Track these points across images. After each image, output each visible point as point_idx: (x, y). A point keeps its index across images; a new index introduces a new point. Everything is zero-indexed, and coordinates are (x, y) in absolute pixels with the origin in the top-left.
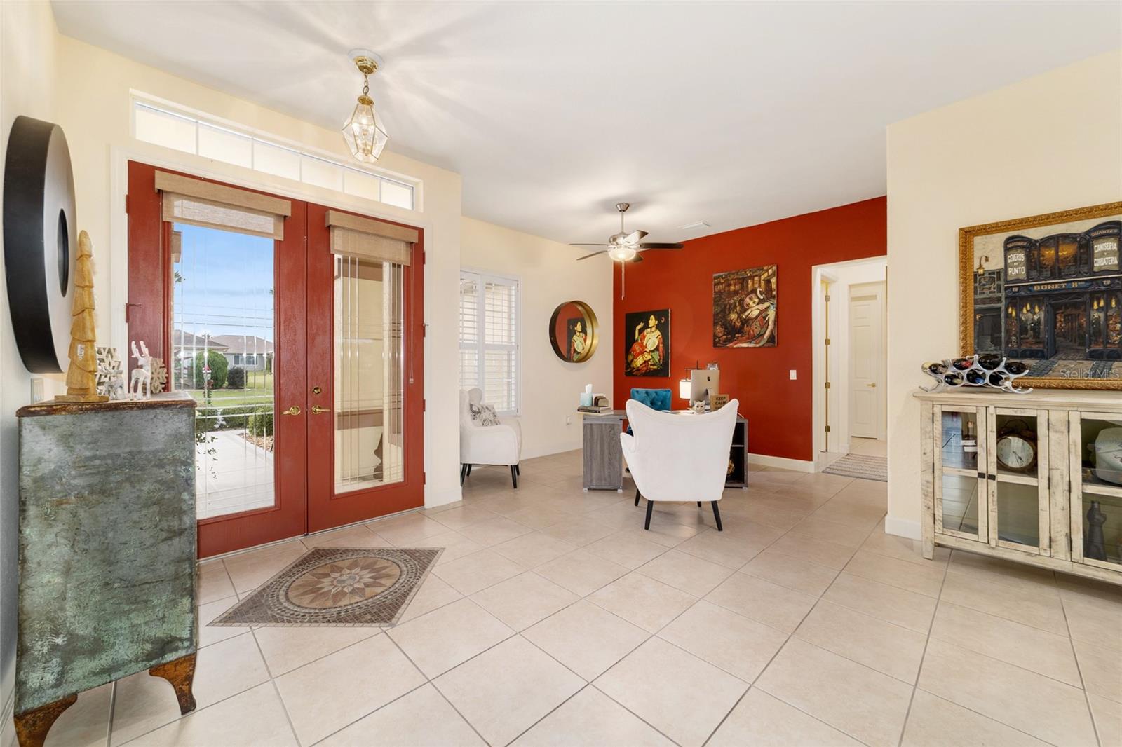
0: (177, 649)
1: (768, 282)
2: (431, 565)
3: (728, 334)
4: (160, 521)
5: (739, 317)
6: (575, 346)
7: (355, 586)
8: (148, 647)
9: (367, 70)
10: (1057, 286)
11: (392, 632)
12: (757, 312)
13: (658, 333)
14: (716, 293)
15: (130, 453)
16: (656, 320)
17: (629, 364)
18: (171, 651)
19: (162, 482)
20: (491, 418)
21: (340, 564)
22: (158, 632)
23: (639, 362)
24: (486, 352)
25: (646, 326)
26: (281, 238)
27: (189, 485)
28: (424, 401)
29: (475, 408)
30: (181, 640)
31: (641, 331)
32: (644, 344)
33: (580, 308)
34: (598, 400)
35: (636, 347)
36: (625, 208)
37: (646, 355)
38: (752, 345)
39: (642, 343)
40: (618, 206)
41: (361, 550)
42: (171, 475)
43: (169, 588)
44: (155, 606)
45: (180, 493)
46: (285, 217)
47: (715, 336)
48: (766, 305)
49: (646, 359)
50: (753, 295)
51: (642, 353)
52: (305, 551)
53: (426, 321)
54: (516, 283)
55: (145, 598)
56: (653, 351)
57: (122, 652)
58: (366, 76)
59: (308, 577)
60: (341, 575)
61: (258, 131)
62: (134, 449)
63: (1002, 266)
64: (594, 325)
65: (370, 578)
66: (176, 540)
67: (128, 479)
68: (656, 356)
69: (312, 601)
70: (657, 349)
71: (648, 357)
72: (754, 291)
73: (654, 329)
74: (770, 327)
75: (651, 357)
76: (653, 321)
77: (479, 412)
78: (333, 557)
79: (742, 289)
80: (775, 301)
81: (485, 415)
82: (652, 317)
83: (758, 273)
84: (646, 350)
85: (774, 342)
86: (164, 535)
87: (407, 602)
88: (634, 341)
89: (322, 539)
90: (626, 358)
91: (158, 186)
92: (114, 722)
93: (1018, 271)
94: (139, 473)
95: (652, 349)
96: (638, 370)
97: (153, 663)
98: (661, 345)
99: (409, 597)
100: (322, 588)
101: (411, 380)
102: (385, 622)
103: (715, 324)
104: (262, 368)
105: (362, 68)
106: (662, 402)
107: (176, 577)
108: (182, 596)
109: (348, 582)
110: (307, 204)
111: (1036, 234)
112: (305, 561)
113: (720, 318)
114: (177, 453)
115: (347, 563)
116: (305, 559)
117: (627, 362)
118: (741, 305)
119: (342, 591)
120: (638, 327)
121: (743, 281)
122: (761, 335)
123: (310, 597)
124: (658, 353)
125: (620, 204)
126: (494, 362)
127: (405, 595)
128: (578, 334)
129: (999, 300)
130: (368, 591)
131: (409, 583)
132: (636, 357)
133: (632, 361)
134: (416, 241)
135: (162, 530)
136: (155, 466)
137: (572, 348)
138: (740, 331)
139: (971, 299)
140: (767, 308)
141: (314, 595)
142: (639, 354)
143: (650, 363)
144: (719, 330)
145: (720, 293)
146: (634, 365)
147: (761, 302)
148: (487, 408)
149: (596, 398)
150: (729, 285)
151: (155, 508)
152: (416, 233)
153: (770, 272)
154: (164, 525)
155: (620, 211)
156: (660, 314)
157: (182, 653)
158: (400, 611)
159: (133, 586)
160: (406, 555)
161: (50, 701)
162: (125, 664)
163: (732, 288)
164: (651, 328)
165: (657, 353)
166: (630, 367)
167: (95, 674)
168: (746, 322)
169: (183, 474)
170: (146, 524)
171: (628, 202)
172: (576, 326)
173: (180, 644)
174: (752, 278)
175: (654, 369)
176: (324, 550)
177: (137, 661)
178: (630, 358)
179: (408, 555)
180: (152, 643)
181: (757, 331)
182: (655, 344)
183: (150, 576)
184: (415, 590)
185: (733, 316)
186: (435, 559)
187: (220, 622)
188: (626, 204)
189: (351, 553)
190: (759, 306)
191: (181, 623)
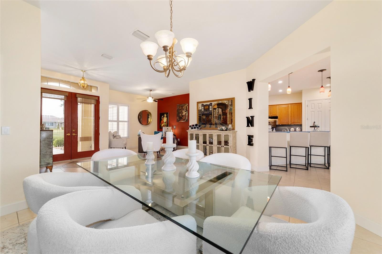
1: (186, 107)
3: (179, 119)
5: (181, 115)
8: (46, 163)
10: (206, 113)
12: (184, 114)
13: (166, 118)
14: (177, 109)
18: (49, 165)
19: (48, 141)
20: (119, 138)
22: (48, 162)
24: (119, 122)
25: (164, 116)
26: (66, 100)
28: (99, 133)
29: (114, 135)
31: (163, 117)
32: (164, 121)
33: (147, 112)
35: (162, 121)
36: (151, 90)
38: (184, 121)
43: (49, 156)
45: (51, 143)
46: (67, 96)
47: (177, 119)
48: (186, 112)
49: (164, 125)
50: (184, 110)
51: (163, 123)
53: (100, 116)
54: (128, 106)
56: (165, 123)
57: (42, 163)
58: (83, 73)
63: (201, 109)
66: (50, 149)
70: (166, 122)
72: (184, 109)
73: (165, 117)
74: (187, 117)
76: (165, 115)
77: (116, 136)
79: (182, 108)
80: (188, 112)
81: (117, 137)
83: (185, 105)
85: (187, 121)
88: (162, 120)
90: (160, 124)
93: (203, 110)
97: (47, 166)
101: (96, 129)
103: (177, 116)
104: (55, 127)
108: (51, 157)
110: (72, 92)
111: (205, 104)
113: (178, 115)
118: (182, 112)
120: (162, 117)
121: (182, 107)
122: (185, 119)
125: (149, 90)
126: (122, 125)
129: (201, 115)
132: (162, 124)
134: (97, 99)
138: (182, 118)
139: (198, 115)
140: (186, 113)
142: (162, 123)
144: (178, 118)
145: (178, 109)
146: (161, 126)
147: (185, 112)
150: (180, 107)
151: (47, 145)
152: (97, 98)
153: (187, 105)
154: (48, 147)
156: (167, 114)
157: (51, 165)
162: (43, 165)
163: (180, 108)
165: (166, 123)
168: (183, 116)
169: (51, 140)
173: (50, 164)
174: (184, 106)
177: (44, 165)
181: (184, 118)
183: (46, 154)
185: (180, 115)
190: (185, 113)
191: (51, 161)
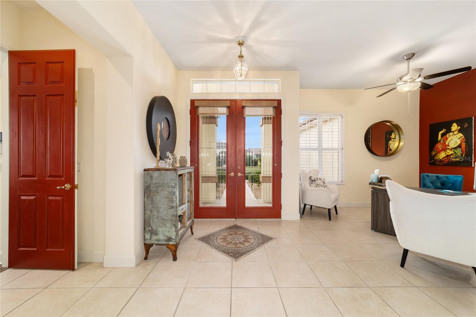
0: (172, 241)
2: (266, 243)
4: (168, 203)
6: (391, 147)
7: (236, 242)
9: (241, 44)
11: (235, 263)
13: (460, 135)
15: (162, 183)
16: (458, 126)
17: (432, 158)
19: (169, 192)
20: (322, 184)
21: (238, 232)
22: (168, 234)
23: (442, 155)
24: (323, 151)
25: (449, 131)
27: (175, 194)
28: (281, 174)
29: (312, 178)
30: (173, 239)
32: (447, 144)
33: (388, 124)
34: (382, 179)
35: (439, 146)
36: (411, 56)
37: (448, 151)
39: (445, 143)
40: (404, 57)
41: (247, 229)
42: (171, 190)
43: (170, 223)
44: (167, 227)
45: (173, 196)
46: (229, 106)
49: (448, 154)
51: (444, 150)
52: (232, 224)
53: (283, 139)
54: (342, 116)
55: (165, 224)
56: (455, 148)
57: (161, 237)
58: (241, 47)
59: (226, 234)
60: (236, 236)
61: (222, 79)
62: (163, 182)
64: (401, 133)
65: (243, 241)
66: (172, 209)
67: (162, 190)
68: (459, 152)
69: (221, 242)
70: (460, 146)
71: (450, 152)
73: (456, 133)
75: (453, 152)
76: (455, 127)
77: (315, 181)
78: (238, 229)
81: (318, 182)
82: (455, 124)
84: (448, 147)
86: (169, 207)
87: (247, 254)
88: (437, 142)
89: (239, 222)
90: (430, 153)
91: (196, 105)
92: (164, 256)
94: (164, 188)
95: (454, 147)
96: (441, 161)
97: (167, 243)
98: (464, 145)
99: (249, 253)
100: (227, 239)
101: (276, 165)
102: (235, 258)
105: (239, 44)
106: (453, 184)
107: (172, 220)
108: (173, 226)
109: (236, 240)
110: (236, 100)
112: (230, 228)
114: (172, 184)
115: (240, 233)
116: (230, 227)
117: (431, 156)
119: (232, 242)
120: (442, 132)
123: (222, 240)
124: (460, 149)
125: (406, 55)
126: (328, 157)
127: (249, 251)
128: (392, 140)
130: (239, 245)
131: (254, 247)
132: (439, 153)
133: (435, 155)
134: (276, 105)
135: (169, 206)
136: (167, 187)
137: (389, 148)
141: (223, 240)
142: (441, 151)
143: (451, 156)
146: (437, 158)
148: (320, 179)
149: (381, 177)
151: (167, 199)
152: (276, 102)
154: (169, 204)
155: (407, 59)
157: (173, 243)
158: (242, 257)
159: (163, 220)
160: (260, 236)
161: (149, 243)
164: (453, 132)
166: (434, 159)
167: (156, 240)
169: (173, 190)
170: (165, 203)
171: (413, 52)
172: (391, 135)
173: (172, 240)
175: (457, 161)
176: (237, 226)
177: (164, 241)
178: (434, 153)
179: (261, 236)
180: (167, 237)
182: (457, 143)
183: (166, 218)
184: (253, 251)
186: (269, 242)
187: (199, 239)
188: (412, 53)
189: (244, 229)
191: (173, 234)
